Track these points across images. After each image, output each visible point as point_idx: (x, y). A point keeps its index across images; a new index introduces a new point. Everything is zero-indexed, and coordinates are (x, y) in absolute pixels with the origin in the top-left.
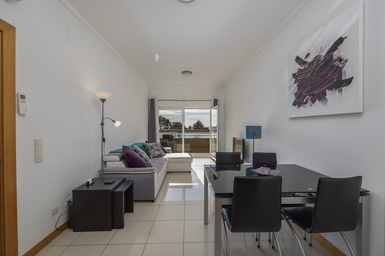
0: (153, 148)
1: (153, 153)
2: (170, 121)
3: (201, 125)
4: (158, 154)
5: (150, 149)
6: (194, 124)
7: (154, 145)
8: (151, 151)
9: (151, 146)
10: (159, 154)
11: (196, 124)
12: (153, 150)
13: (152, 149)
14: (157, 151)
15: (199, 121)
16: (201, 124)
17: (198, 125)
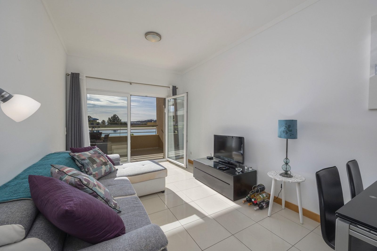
0: (95, 161)
1: (97, 172)
4: (105, 170)
5: (87, 164)
7: (95, 155)
8: (91, 168)
9: (90, 158)
10: (108, 170)
11: (112, 119)
12: (95, 166)
13: (93, 164)
14: (103, 166)
16: (118, 119)
17: (114, 119)
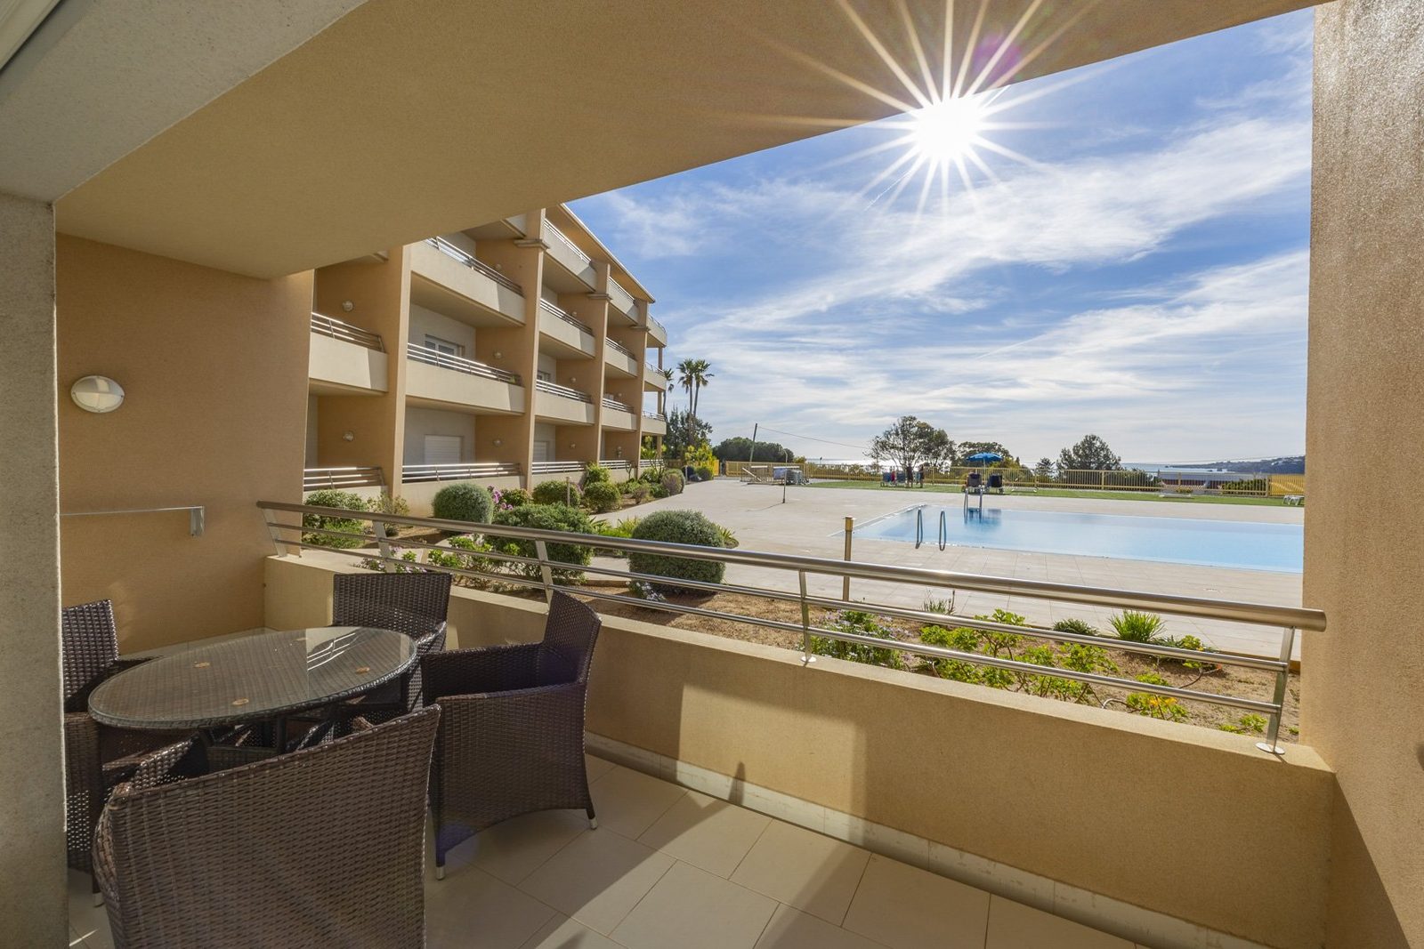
2: (950, 438)
3: (1106, 457)
6: (1065, 453)
11: (1076, 453)
15: (1094, 438)
16: (1102, 453)
17: (1087, 456)
